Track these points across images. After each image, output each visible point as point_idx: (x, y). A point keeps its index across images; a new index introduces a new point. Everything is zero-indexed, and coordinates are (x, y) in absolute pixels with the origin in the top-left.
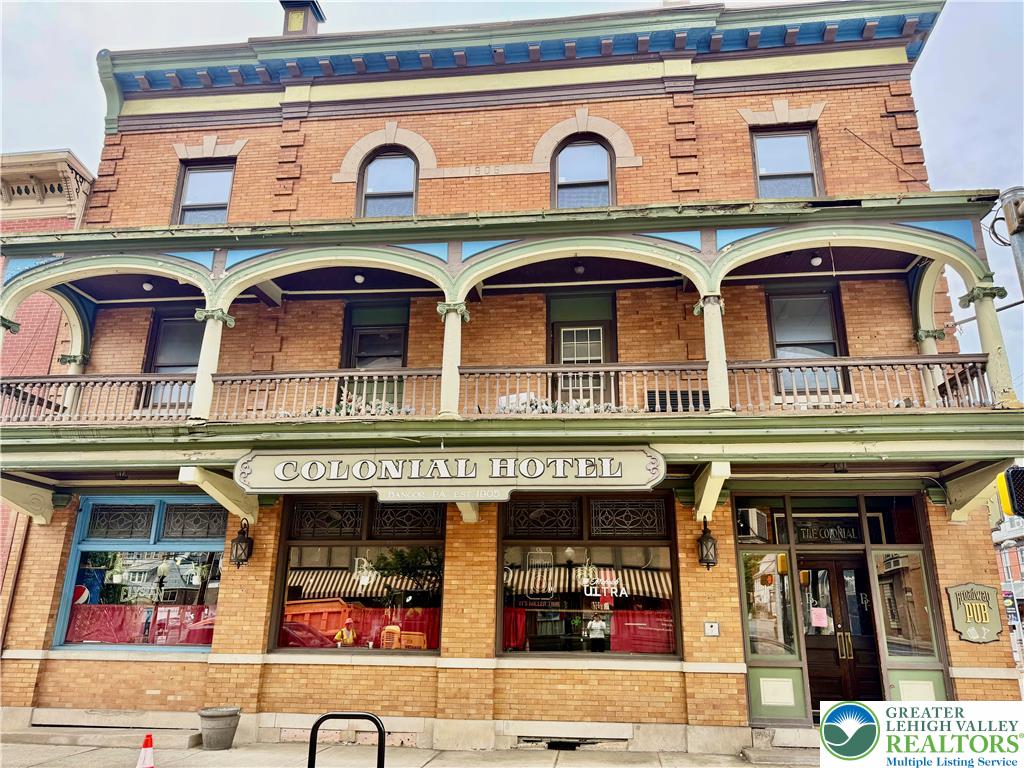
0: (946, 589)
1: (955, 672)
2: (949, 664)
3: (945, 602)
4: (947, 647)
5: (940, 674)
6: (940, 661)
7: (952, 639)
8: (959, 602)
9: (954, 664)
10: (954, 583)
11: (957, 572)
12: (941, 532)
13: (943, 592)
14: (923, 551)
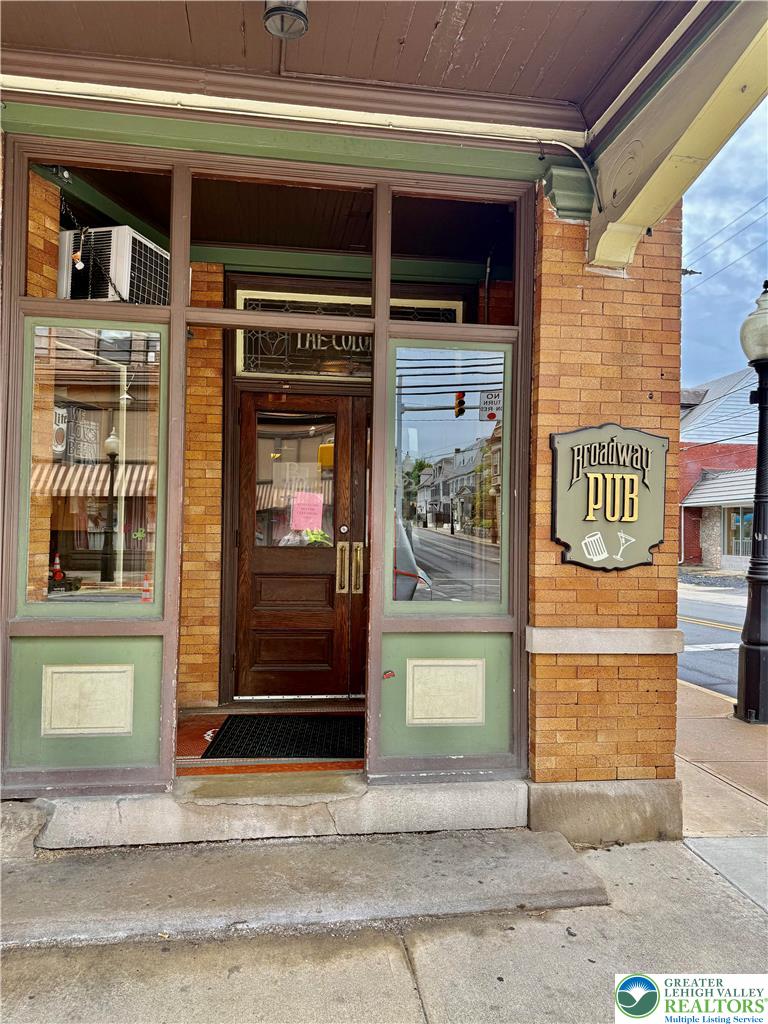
0: (551, 438)
1: (540, 640)
2: (529, 619)
3: (543, 470)
4: (530, 579)
5: (505, 641)
6: (511, 612)
7: (545, 561)
8: (576, 469)
9: (539, 621)
10: (571, 422)
11: (585, 396)
12: (564, 293)
13: (542, 445)
14: (515, 344)
